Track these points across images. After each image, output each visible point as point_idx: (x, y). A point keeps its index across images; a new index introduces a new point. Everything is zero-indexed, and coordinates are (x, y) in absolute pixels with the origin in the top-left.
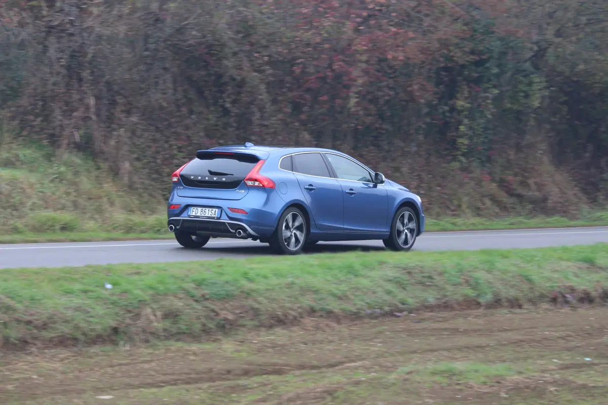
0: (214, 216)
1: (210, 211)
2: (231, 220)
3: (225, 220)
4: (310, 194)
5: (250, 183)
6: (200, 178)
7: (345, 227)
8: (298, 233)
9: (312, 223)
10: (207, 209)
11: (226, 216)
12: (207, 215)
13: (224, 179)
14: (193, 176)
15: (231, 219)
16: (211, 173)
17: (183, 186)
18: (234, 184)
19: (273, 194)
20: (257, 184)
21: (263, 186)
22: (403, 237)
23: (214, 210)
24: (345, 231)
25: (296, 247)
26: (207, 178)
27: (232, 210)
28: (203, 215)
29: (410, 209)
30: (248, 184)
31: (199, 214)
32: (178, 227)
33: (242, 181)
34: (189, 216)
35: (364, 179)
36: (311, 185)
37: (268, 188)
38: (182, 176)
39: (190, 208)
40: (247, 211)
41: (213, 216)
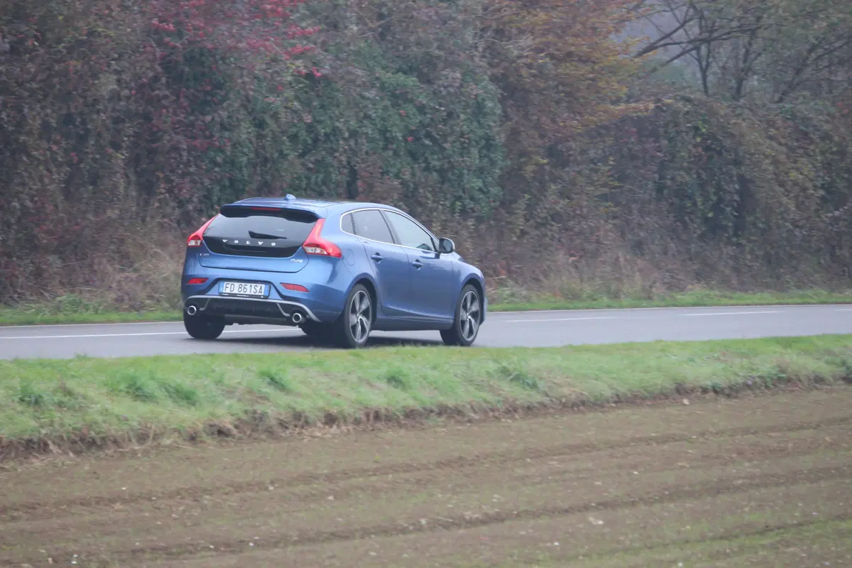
0: (260, 294)
1: (253, 287)
2: (285, 300)
3: (275, 299)
4: (378, 266)
5: (310, 250)
6: (236, 242)
7: (411, 311)
8: (364, 319)
9: (378, 305)
10: (249, 285)
11: (277, 294)
12: (248, 293)
13: (274, 244)
14: (225, 239)
15: (284, 298)
16: (253, 235)
17: (209, 253)
18: (286, 251)
19: (340, 265)
20: (318, 251)
21: (329, 254)
22: (467, 327)
23: (259, 285)
24: (410, 317)
25: (362, 337)
26: (248, 243)
27: (286, 285)
28: (242, 293)
29: (474, 289)
30: (307, 252)
31: (236, 291)
32: (201, 309)
33: (298, 247)
34: (221, 294)
35: (424, 246)
36: (378, 254)
37: (334, 258)
38: (206, 239)
39: (221, 283)
40: (308, 287)
41: (257, 294)
